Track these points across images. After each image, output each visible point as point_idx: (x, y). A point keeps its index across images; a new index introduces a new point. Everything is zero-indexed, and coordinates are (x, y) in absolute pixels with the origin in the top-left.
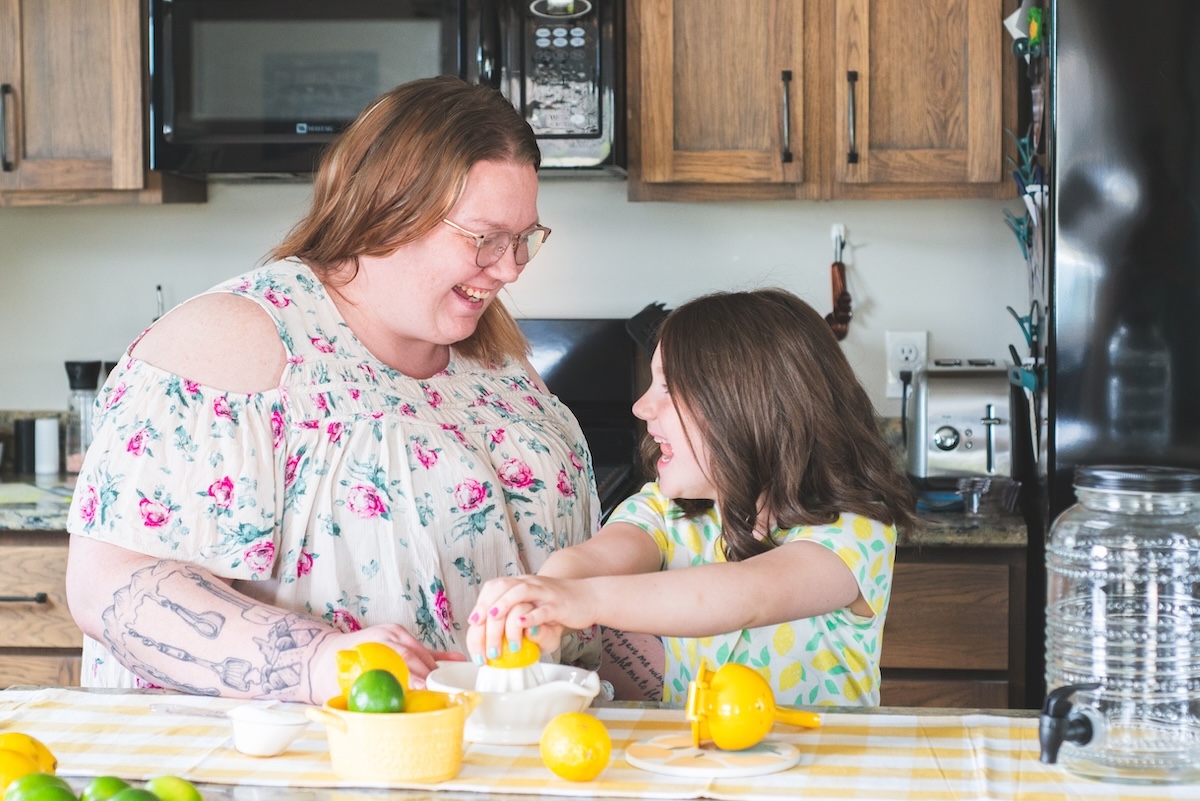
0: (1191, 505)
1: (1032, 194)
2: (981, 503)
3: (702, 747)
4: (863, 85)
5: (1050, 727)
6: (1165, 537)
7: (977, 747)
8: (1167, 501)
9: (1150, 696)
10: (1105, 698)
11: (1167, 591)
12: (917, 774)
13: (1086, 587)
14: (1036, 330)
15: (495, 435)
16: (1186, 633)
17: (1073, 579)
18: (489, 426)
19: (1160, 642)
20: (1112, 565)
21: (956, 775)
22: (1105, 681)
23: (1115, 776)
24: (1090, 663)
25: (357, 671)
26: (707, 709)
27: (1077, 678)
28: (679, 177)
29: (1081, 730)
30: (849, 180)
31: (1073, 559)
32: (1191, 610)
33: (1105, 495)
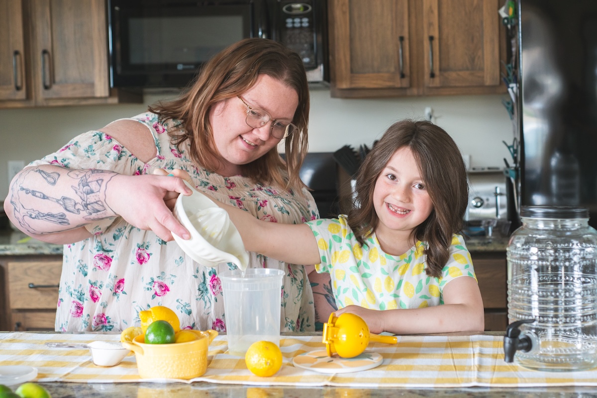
0: (581, 225)
1: (512, 88)
2: (493, 231)
3: (332, 356)
4: (436, 42)
5: (509, 343)
6: (569, 242)
7: (475, 353)
8: (568, 223)
9: (562, 325)
10: (538, 327)
11: (570, 270)
12: (442, 368)
13: (528, 269)
14: (515, 151)
15: (262, 203)
16: (579, 292)
17: (520, 265)
18: (259, 199)
19: (566, 297)
20: (540, 257)
21: (462, 368)
22: (538, 317)
23: (544, 367)
24: (530, 309)
25: (151, 321)
26: (333, 337)
27: (523, 317)
28: (353, 86)
29: (526, 344)
30: (431, 85)
31: (520, 254)
32: (583, 279)
33: (537, 221)
